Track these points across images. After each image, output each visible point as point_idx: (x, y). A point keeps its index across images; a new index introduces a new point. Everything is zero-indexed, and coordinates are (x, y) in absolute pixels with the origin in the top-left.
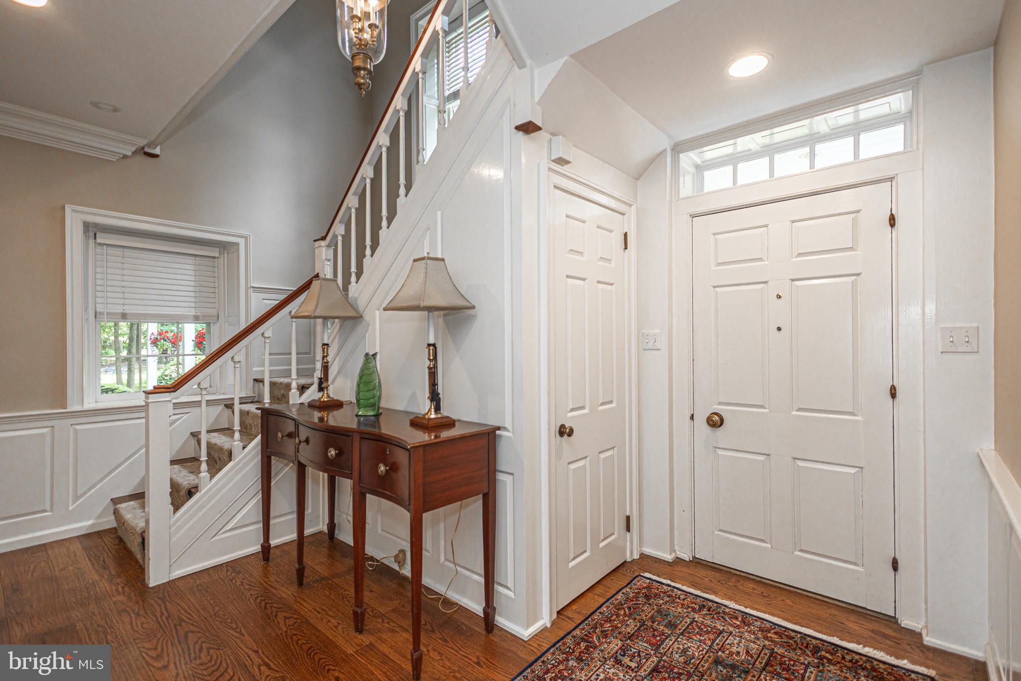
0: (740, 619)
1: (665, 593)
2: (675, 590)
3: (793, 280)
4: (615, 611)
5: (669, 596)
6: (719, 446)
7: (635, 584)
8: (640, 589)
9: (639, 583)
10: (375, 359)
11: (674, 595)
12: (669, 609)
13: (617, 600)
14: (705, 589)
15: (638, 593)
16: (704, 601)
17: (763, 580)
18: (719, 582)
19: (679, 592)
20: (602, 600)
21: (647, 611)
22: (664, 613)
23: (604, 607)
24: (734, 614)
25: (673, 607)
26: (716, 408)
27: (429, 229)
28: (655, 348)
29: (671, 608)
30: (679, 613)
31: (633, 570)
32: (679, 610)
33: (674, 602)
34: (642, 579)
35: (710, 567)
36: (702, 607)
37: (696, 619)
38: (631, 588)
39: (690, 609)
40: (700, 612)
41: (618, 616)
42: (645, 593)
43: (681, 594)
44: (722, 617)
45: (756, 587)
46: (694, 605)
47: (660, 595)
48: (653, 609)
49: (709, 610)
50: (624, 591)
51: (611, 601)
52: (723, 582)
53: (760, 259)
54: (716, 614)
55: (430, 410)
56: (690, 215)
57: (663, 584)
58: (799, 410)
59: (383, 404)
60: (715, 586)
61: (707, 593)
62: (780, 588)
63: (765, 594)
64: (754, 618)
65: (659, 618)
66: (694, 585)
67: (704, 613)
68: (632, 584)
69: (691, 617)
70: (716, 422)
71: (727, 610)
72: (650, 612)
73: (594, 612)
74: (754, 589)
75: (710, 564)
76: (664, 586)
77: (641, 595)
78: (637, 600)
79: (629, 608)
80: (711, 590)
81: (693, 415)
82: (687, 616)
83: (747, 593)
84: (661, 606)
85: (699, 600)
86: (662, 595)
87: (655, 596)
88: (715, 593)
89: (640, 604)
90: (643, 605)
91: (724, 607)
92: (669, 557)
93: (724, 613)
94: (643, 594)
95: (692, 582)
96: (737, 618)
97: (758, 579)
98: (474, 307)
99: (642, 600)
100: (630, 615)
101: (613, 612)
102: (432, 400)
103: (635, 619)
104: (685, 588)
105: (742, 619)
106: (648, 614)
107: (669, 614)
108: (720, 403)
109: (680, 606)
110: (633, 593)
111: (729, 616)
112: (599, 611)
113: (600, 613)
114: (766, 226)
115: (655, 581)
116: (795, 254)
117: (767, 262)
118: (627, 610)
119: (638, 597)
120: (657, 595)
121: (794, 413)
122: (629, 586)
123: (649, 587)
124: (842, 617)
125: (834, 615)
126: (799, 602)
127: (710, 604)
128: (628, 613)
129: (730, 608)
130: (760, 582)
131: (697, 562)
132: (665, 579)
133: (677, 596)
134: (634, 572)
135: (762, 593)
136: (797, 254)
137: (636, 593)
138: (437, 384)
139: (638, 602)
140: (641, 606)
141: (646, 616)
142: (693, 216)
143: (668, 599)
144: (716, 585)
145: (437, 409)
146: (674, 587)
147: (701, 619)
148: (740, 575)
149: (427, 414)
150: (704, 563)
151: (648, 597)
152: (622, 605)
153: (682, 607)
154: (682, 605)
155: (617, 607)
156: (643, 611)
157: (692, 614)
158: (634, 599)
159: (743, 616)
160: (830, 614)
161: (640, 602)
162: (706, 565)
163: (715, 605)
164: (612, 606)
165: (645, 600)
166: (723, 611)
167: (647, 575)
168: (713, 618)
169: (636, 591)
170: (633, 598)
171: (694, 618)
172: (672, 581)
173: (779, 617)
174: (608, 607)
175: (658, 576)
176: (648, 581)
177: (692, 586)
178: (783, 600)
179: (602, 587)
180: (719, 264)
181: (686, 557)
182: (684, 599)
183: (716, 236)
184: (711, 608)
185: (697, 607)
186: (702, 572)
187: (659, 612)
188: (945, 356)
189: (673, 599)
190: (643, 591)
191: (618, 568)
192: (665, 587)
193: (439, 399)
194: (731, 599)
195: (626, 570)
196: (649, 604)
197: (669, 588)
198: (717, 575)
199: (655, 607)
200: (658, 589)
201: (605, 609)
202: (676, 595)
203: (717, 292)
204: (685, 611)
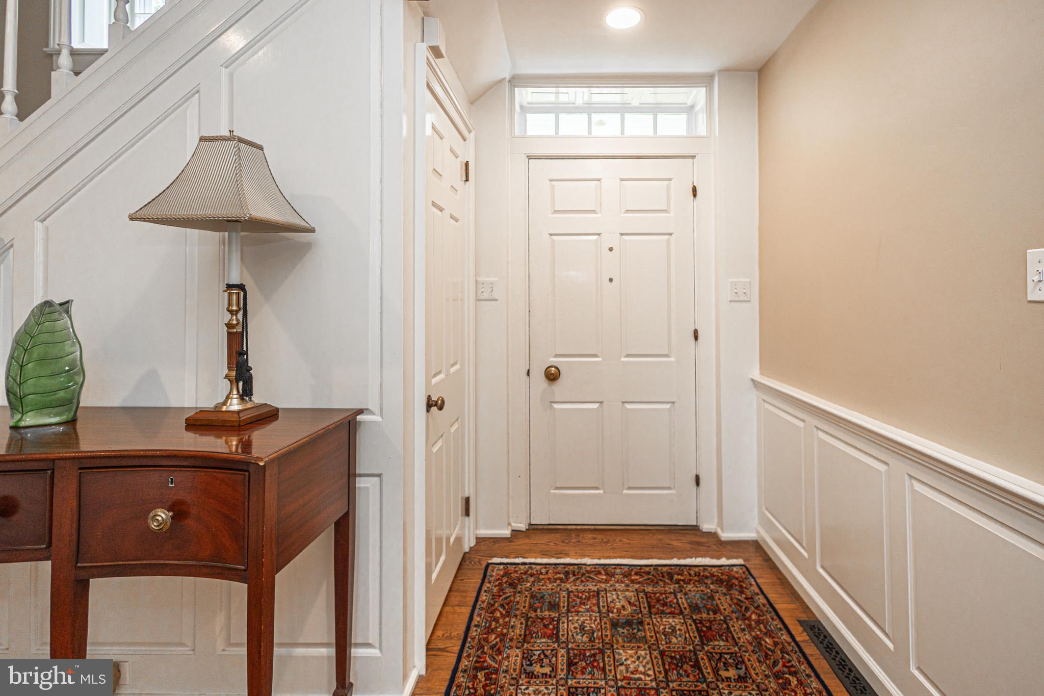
0: (603, 573)
1: (525, 573)
2: (534, 566)
3: (622, 234)
4: (490, 617)
5: (532, 575)
6: (556, 400)
7: (492, 576)
8: (499, 579)
9: (495, 573)
10: (67, 312)
11: (535, 573)
12: (540, 589)
13: (483, 602)
14: (556, 554)
15: (500, 584)
16: (565, 568)
17: (597, 527)
18: (563, 542)
19: (538, 567)
20: (467, 611)
21: (522, 601)
22: (539, 596)
23: (475, 617)
24: (597, 570)
25: (543, 585)
26: (552, 361)
27: (198, 92)
28: (491, 297)
29: (541, 587)
30: (552, 589)
31: (477, 560)
32: (550, 586)
33: (540, 580)
34: (495, 568)
35: (548, 529)
36: (567, 574)
37: (570, 590)
38: (490, 582)
39: (558, 581)
40: (568, 580)
41: (496, 620)
42: (507, 581)
43: (541, 569)
44: (589, 577)
45: (595, 536)
46: (558, 575)
47: (522, 578)
48: (526, 596)
49: (574, 575)
50: (484, 588)
51: (478, 606)
52: (566, 541)
53: (594, 212)
54: (582, 576)
55: (228, 398)
56: (527, 156)
57: (518, 564)
58: (628, 356)
59: (88, 399)
60: (563, 548)
61: (561, 558)
62: (612, 530)
63: (605, 540)
64: (613, 567)
65: (537, 605)
66: (544, 554)
67: (572, 579)
68: (488, 577)
69: (565, 589)
70: (552, 376)
71: (588, 568)
72: (526, 600)
73: (468, 628)
74: (594, 538)
75: (546, 527)
76: (520, 566)
77: (505, 585)
78: (504, 593)
79: (502, 606)
80: (561, 553)
81: (529, 371)
82: (560, 589)
83: (591, 545)
84: (531, 589)
85: (560, 568)
86: (524, 576)
87: (519, 581)
88: (567, 555)
89: (510, 596)
90: (514, 596)
91: (584, 567)
92: (507, 533)
93: (588, 572)
94: (506, 583)
95: (541, 551)
96: (600, 573)
97: (593, 527)
98: (312, 230)
99: (509, 591)
100: (508, 614)
101: (489, 619)
102: (234, 381)
103: (516, 616)
104: (539, 561)
105: (605, 572)
106: (525, 603)
107: (544, 595)
108: (557, 356)
109: (548, 582)
110: (495, 586)
111: (594, 573)
112: (473, 624)
113: (476, 626)
114: (599, 180)
115: (508, 564)
116: (623, 210)
117: (599, 215)
118: (501, 610)
119: (503, 590)
120: (520, 579)
121: (623, 359)
122: (486, 581)
123: (507, 574)
124: (666, 538)
125: (660, 540)
126: (632, 538)
127: (571, 568)
128: (504, 612)
129: (589, 565)
130: (595, 530)
131: (533, 529)
132: (515, 558)
133: (539, 572)
134: (479, 561)
135: (602, 540)
136: (625, 210)
137: (498, 585)
138: (246, 353)
139: (507, 595)
140: (512, 598)
141: (524, 607)
142: (530, 158)
143: (532, 579)
144: (563, 546)
145: (247, 393)
146: (531, 564)
147: (574, 587)
148: (576, 530)
149: (225, 403)
150: (541, 527)
151: (512, 585)
152: (493, 605)
153: (550, 583)
154: (549, 579)
155: (490, 611)
156: (518, 603)
157: (563, 585)
158: (501, 594)
159: (603, 568)
160: (658, 540)
161: (509, 594)
162: (543, 529)
163: (576, 567)
164: (483, 612)
165: (512, 590)
166: (586, 571)
167: (496, 560)
168: (582, 581)
169: (497, 583)
170: (499, 592)
171: (568, 589)
172: (523, 557)
173: (628, 558)
174: (480, 615)
175: (507, 557)
176: (502, 567)
177: (544, 556)
178: (621, 541)
179: (457, 594)
180: (556, 212)
181: (522, 526)
182: (547, 573)
183: (552, 182)
184: (574, 572)
185: (562, 576)
186: (543, 539)
187: (533, 596)
188: (733, 304)
189: (537, 577)
190: (504, 581)
191: (461, 564)
192: (522, 567)
193: (251, 377)
194: (584, 556)
195: (470, 563)
196: (519, 592)
197: (527, 566)
198: (558, 536)
199: (527, 593)
200: (516, 572)
201: (478, 619)
202: (537, 571)
203: (553, 241)
204: (555, 584)
